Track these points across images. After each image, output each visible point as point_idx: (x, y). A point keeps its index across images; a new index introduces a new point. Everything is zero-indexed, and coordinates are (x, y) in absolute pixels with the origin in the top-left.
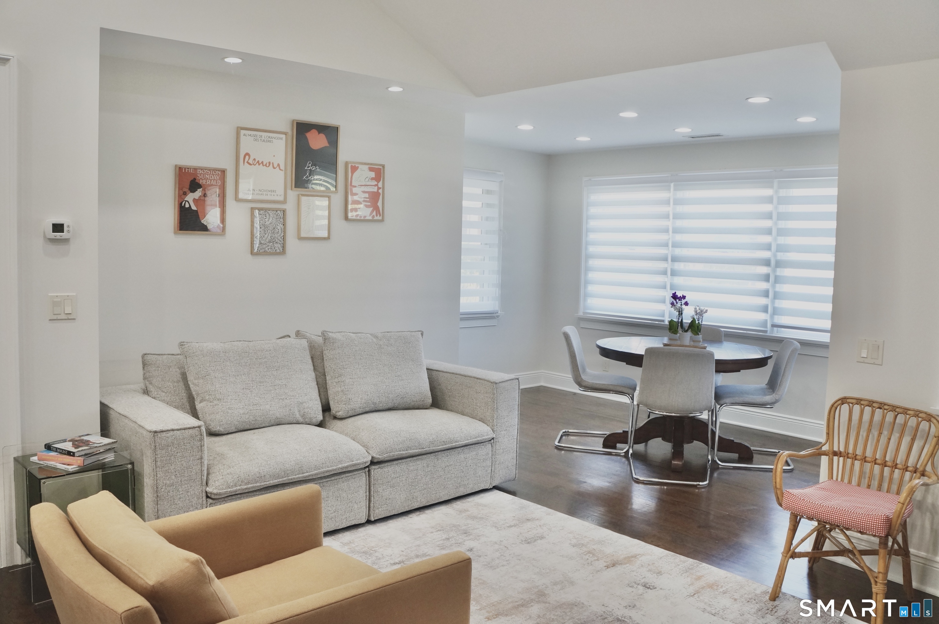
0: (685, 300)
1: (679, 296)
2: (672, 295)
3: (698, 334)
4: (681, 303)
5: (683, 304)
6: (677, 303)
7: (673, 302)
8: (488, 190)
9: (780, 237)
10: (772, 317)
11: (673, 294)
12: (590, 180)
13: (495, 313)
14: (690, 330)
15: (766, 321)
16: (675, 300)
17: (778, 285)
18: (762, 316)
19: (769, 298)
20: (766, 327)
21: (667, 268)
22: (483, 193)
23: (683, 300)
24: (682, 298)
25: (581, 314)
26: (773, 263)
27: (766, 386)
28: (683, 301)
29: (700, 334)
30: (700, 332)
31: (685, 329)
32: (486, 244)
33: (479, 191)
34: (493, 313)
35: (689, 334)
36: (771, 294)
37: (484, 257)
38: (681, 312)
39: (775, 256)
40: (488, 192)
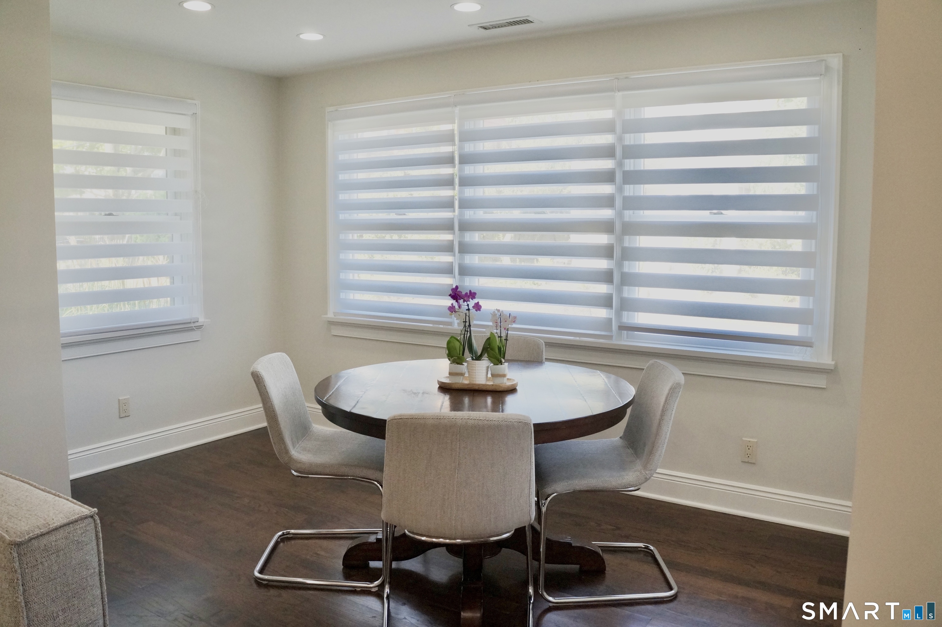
0: (476, 301)
1: (464, 293)
2: (450, 292)
3: (501, 363)
4: (468, 305)
5: (471, 307)
6: (460, 307)
7: (452, 304)
8: (175, 128)
9: (628, 186)
10: (619, 315)
11: (453, 290)
12: (337, 110)
13: (194, 322)
14: (486, 355)
15: (610, 320)
16: (457, 301)
17: (627, 262)
18: (601, 313)
19: (613, 285)
20: (610, 330)
21: (453, 240)
22: (166, 134)
23: (470, 299)
24: (469, 297)
25: (330, 315)
26: (618, 227)
27: (621, 440)
28: (472, 303)
29: (503, 361)
30: (504, 358)
31: (476, 353)
32: (176, 214)
33: (160, 130)
34: (190, 323)
35: (484, 363)
36: (616, 278)
37: (172, 235)
38: (467, 324)
39: (620, 215)
40: (175, 131)
